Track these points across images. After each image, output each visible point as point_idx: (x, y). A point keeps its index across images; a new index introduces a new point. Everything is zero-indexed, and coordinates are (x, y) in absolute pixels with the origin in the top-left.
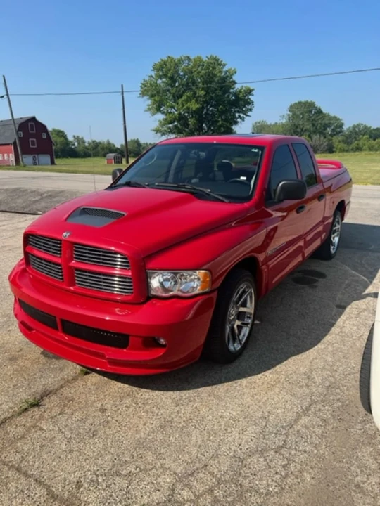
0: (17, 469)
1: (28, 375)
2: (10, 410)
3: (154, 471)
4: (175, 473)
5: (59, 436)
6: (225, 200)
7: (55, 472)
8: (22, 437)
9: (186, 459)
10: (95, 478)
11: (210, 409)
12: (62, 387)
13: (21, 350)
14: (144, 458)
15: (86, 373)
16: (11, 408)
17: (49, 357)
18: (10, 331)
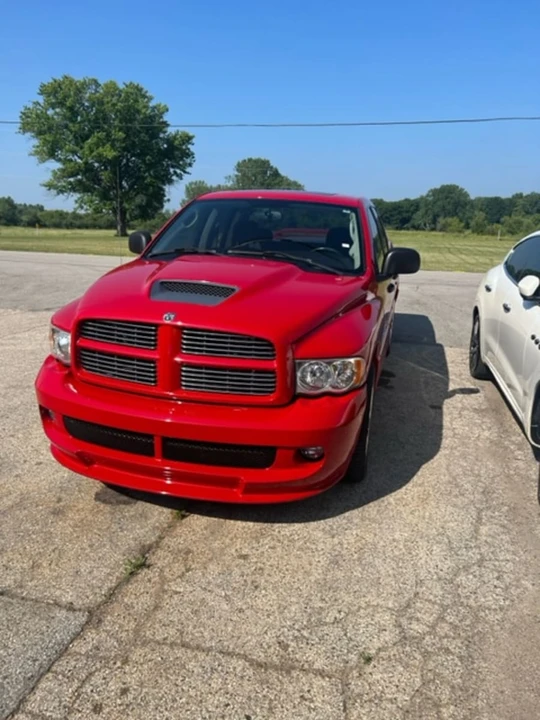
0: (183, 646)
1: (99, 529)
2: (111, 578)
3: (362, 611)
4: (389, 609)
5: (209, 597)
6: (337, 272)
7: (239, 638)
8: (157, 607)
9: (390, 591)
10: (297, 634)
11: (375, 535)
12: (161, 538)
13: (59, 500)
14: (340, 601)
15: (183, 517)
16: (109, 574)
17: (111, 503)
18: (17, 476)
